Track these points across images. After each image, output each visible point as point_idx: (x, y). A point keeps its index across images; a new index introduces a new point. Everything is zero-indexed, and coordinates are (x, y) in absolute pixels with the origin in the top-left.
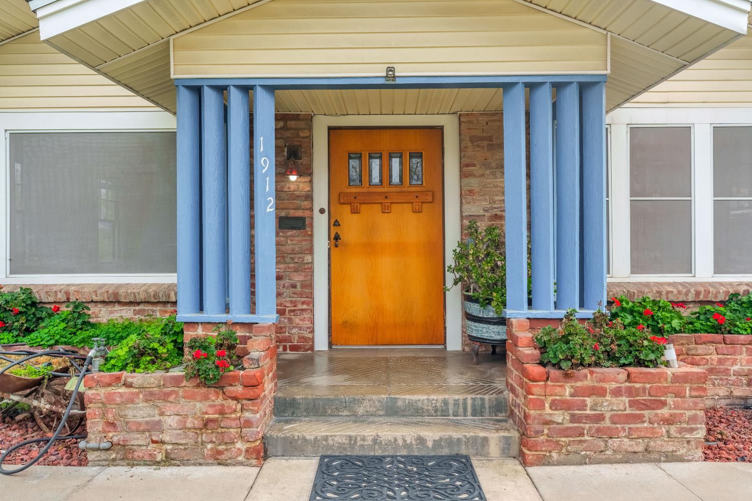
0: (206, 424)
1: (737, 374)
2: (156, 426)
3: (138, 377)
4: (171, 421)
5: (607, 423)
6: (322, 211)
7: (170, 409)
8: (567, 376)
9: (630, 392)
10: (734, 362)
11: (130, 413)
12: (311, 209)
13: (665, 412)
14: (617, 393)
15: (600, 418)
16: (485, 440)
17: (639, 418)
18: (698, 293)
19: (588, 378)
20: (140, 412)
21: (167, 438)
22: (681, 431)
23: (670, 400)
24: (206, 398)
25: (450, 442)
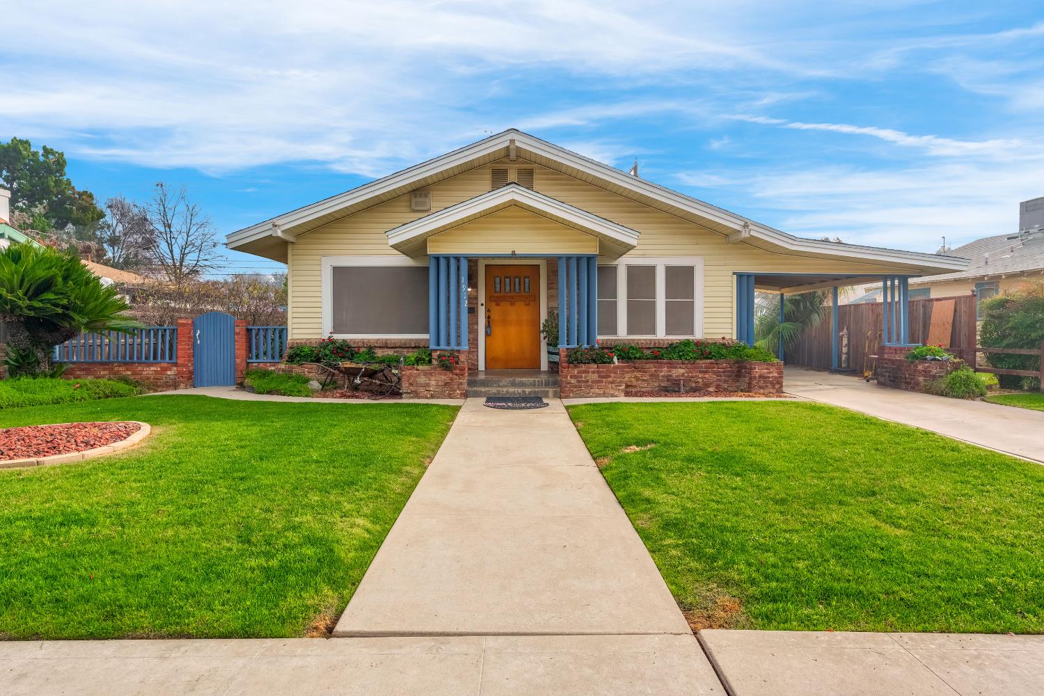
0: (446, 384)
1: (662, 376)
2: (428, 385)
3: (420, 367)
4: (433, 383)
5: (590, 383)
6: (482, 305)
7: (433, 378)
8: (576, 367)
9: (598, 372)
10: (662, 371)
11: (418, 380)
12: (477, 304)
13: (610, 379)
14: (593, 372)
15: (587, 381)
16: (548, 391)
17: (601, 382)
18: (655, 344)
19: (583, 367)
20: (422, 380)
21: (431, 389)
22: (616, 386)
23: (612, 375)
24: (446, 374)
25: (535, 392)
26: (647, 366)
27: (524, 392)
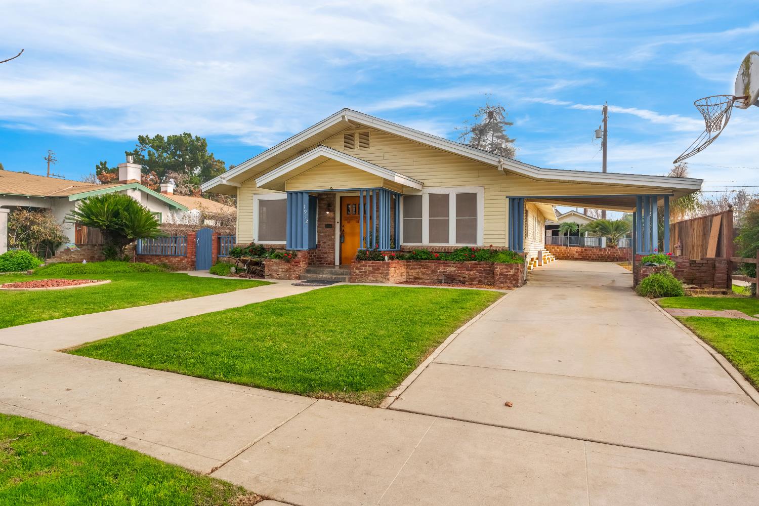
0: (287, 271)
1: (440, 272)
2: (277, 271)
3: (274, 260)
4: (281, 270)
5: (367, 273)
6: (338, 222)
7: (280, 267)
8: (359, 262)
9: (372, 266)
10: (439, 269)
11: (273, 268)
12: (335, 222)
13: (380, 271)
14: (369, 266)
15: (366, 272)
16: (345, 278)
17: (374, 273)
19: (364, 262)
20: (275, 268)
21: (279, 273)
22: (384, 276)
23: (381, 268)
24: (287, 265)
25: (338, 278)
26: (429, 264)
27: (332, 277)
